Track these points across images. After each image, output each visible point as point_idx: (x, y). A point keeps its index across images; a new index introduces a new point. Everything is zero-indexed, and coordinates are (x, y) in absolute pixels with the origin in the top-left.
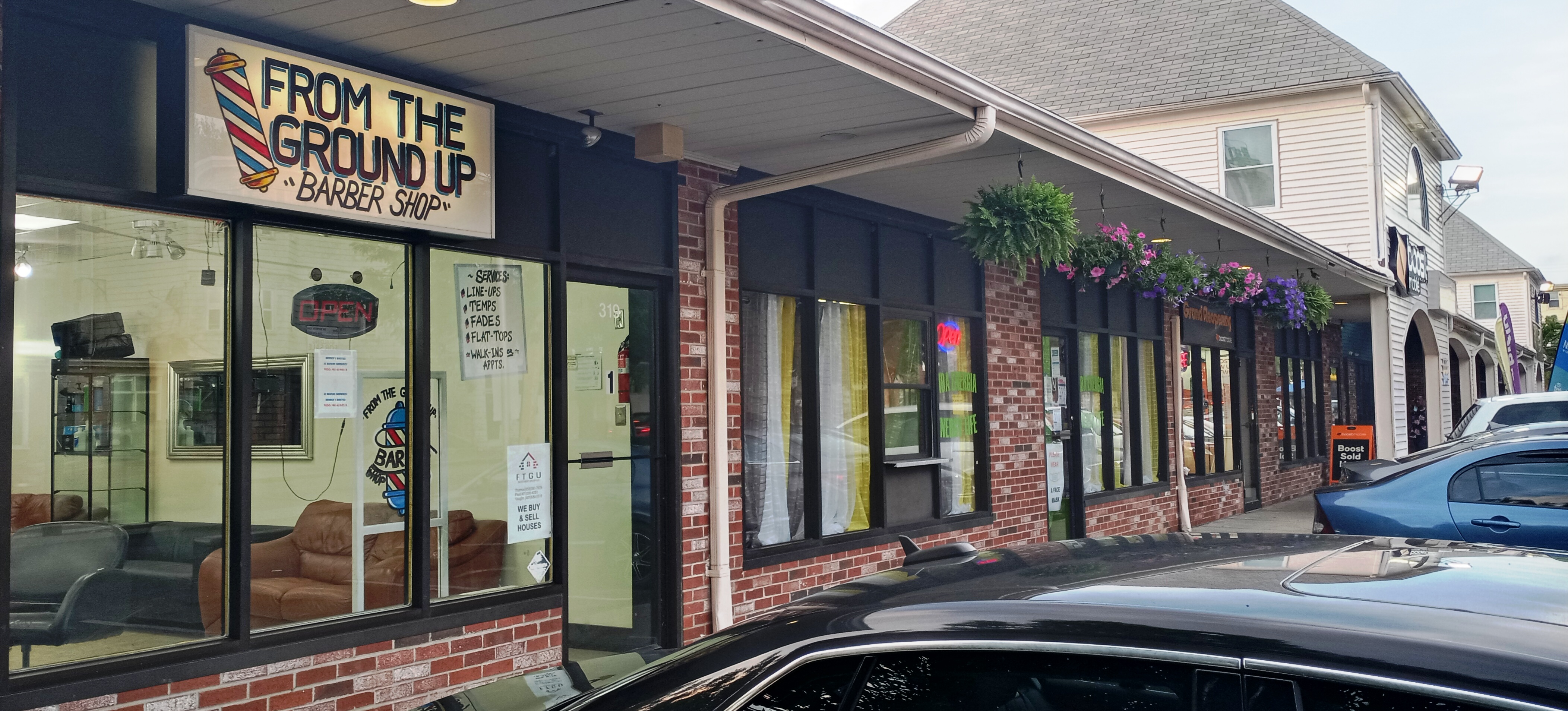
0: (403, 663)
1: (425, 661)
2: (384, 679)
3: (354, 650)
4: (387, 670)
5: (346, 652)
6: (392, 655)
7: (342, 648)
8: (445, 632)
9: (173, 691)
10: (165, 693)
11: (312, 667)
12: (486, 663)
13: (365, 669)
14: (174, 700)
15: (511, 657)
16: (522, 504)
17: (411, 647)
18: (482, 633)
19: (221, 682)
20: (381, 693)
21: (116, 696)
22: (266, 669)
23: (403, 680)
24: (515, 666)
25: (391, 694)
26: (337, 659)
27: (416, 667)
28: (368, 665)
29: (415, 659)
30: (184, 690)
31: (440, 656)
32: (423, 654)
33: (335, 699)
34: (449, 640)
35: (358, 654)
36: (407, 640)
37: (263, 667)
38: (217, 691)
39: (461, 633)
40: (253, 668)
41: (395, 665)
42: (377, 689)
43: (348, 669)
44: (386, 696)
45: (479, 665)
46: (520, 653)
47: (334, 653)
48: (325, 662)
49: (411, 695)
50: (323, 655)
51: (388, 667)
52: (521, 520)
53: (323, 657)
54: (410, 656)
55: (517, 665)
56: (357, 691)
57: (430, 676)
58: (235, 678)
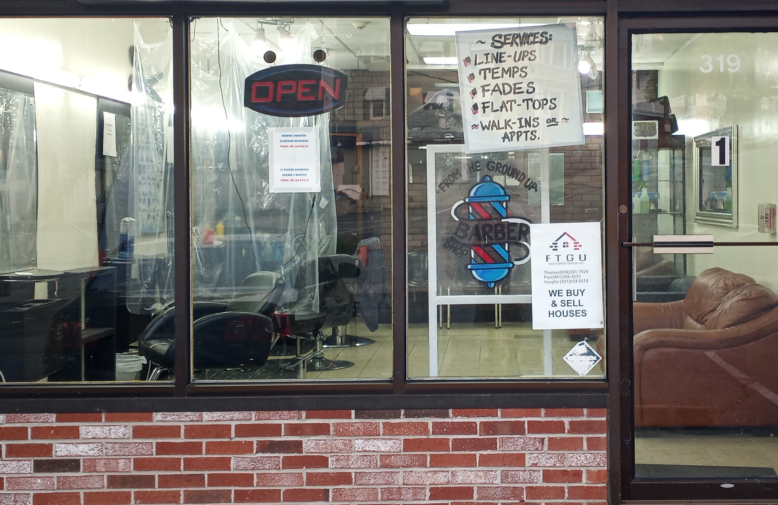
0: (366, 435)
1: (396, 437)
2: (341, 446)
3: (304, 413)
4: (344, 438)
5: (293, 413)
6: (352, 424)
7: (290, 409)
8: (423, 411)
9: (107, 420)
10: (100, 420)
11: (253, 422)
12: (485, 453)
13: (316, 433)
14: (108, 427)
15: (523, 452)
16: (555, 287)
17: (377, 421)
18: (478, 420)
19: (154, 420)
20: (337, 460)
21: (55, 415)
22: (201, 416)
23: (366, 451)
24: (528, 462)
25: (350, 462)
26: (283, 419)
27: (384, 441)
28: (323, 430)
29: (381, 433)
30: (118, 421)
31: (416, 434)
32: (391, 430)
33: (282, 455)
34: (430, 421)
35: (307, 417)
36: (372, 412)
37: (198, 414)
38: (150, 427)
39: (447, 416)
40: (188, 413)
41: (356, 434)
42: (332, 454)
43: (293, 429)
44: (344, 463)
45: (474, 453)
46: (537, 450)
47: (279, 412)
48: (268, 419)
49: (376, 467)
50: (266, 413)
51: (345, 435)
52: (554, 304)
53: (266, 414)
54: (375, 428)
55: (532, 462)
56: (307, 453)
57: (402, 453)
58: (169, 418)
